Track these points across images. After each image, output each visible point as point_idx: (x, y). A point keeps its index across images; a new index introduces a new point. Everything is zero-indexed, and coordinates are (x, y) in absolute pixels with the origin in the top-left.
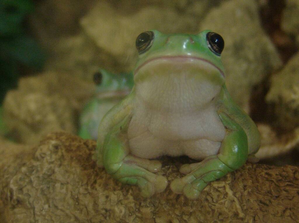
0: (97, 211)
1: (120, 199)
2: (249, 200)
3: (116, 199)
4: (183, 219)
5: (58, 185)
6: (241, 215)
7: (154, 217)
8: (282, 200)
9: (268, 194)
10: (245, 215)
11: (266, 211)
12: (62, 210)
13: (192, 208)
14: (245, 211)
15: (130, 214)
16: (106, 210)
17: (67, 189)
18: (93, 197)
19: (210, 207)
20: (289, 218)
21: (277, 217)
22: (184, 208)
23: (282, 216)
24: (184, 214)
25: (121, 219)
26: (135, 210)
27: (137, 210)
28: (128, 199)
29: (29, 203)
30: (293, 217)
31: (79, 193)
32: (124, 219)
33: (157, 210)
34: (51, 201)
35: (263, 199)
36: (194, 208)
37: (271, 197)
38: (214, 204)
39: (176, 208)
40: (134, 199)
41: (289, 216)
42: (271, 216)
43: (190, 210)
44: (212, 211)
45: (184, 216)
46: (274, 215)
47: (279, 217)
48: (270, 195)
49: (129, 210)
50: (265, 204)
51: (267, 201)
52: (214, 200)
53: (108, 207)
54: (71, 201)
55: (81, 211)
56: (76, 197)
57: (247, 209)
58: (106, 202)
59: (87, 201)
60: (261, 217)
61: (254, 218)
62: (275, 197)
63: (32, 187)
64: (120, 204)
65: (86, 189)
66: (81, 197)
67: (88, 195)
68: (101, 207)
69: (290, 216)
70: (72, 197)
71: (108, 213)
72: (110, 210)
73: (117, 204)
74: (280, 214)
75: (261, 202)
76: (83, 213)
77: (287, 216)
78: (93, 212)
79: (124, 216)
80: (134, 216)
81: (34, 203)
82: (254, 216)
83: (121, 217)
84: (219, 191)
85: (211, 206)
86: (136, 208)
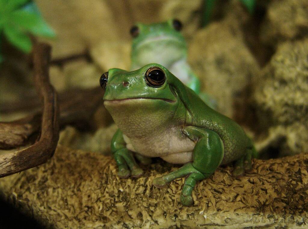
0: (81, 209)
1: (99, 197)
2: (203, 189)
3: (96, 198)
4: (150, 210)
5: (50, 190)
6: (196, 203)
7: (127, 210)
8: (234, 188)
9: (222, 183)
10: (199, 203)
11: (219, 198)
12: (55, 211)
13: (156, 200)
14: (199, 199)
15: (107, 209)
16: (89, 208)
17: (58, 193)
18: (78, 197)
19: (170, 198)
20: (240, 203)
21: (229, 202)
22: (150, 201)
23: (233, 201)
24: (151, 206)
25: (100, 214)
26: (111, 206)
27: (112, 205)
28: (104, 196)
29: (29, 206)
30: (244, 202)
31: (67, 195)
32: (102, 213)
33: (129, 204)
34: (45, 204)
35: (216, 188)
36: (158, 200)
37: (224, 186)
38: (174, 195)
39: (143, 201)
40: (110, 196)
41: (239, 201)
42: (224, 202)
43: (154, 201)
44: (172, 201)
45: (150, 208)
46: (226, 200)
47: (231, 202)
48: (223, 184)
49: (106, 205)
50: (219, 192)
51: (221, 189)
52: (174, 192)
53: (90, 205)
54: (61, 202)
55: (70, 210)
56: (65, 198)
57: (201, 198)
58: (88, 200)
59: (73, 201)
60: (214, 203)
61: (208, 204)
62: (228, 186)
63: (30, 193)
64: (99, 201)
65: (73, 191)
66: (69, 199)
67: (74, 196)
68: (84, 205)
69: (241, 201)
70: (62, 199)
71: (90, 210)
72: (92, 207)
73: (97, 201)
74: (231, 200)
75: (215, 190)
76: (71, 211)
77: (238, 201)
78: (78, 210)
79: (102, 211)
80: (111, 211)
81: (33, 206)
82: (208, 202)
83: (100, 212)
84: (178, 184)
85: (172, 197)
86: (112, 204)
